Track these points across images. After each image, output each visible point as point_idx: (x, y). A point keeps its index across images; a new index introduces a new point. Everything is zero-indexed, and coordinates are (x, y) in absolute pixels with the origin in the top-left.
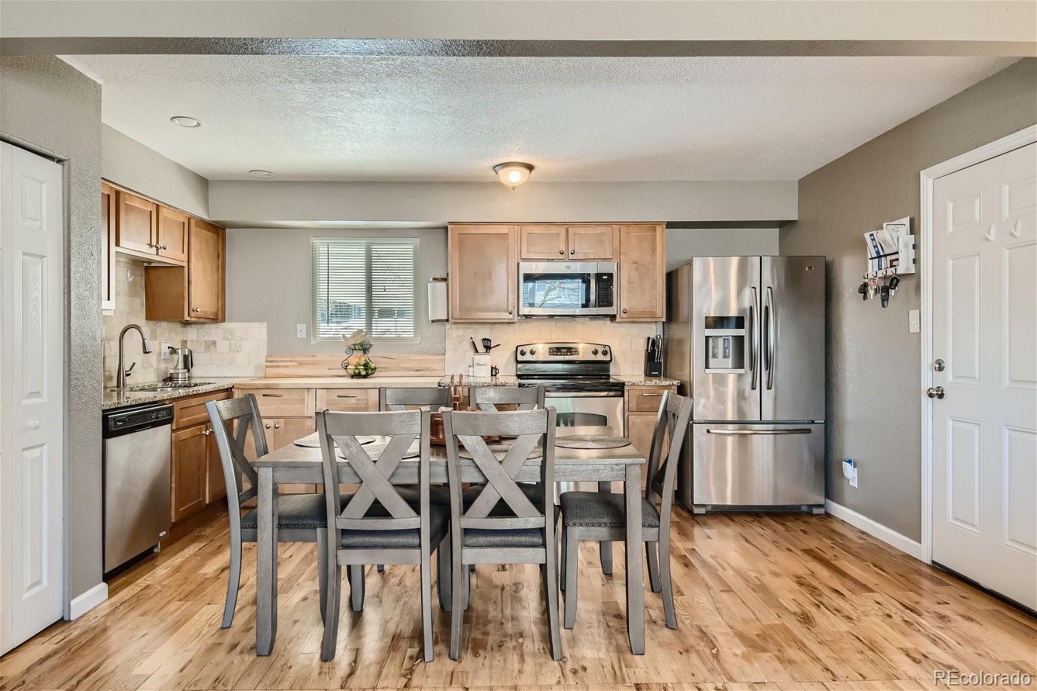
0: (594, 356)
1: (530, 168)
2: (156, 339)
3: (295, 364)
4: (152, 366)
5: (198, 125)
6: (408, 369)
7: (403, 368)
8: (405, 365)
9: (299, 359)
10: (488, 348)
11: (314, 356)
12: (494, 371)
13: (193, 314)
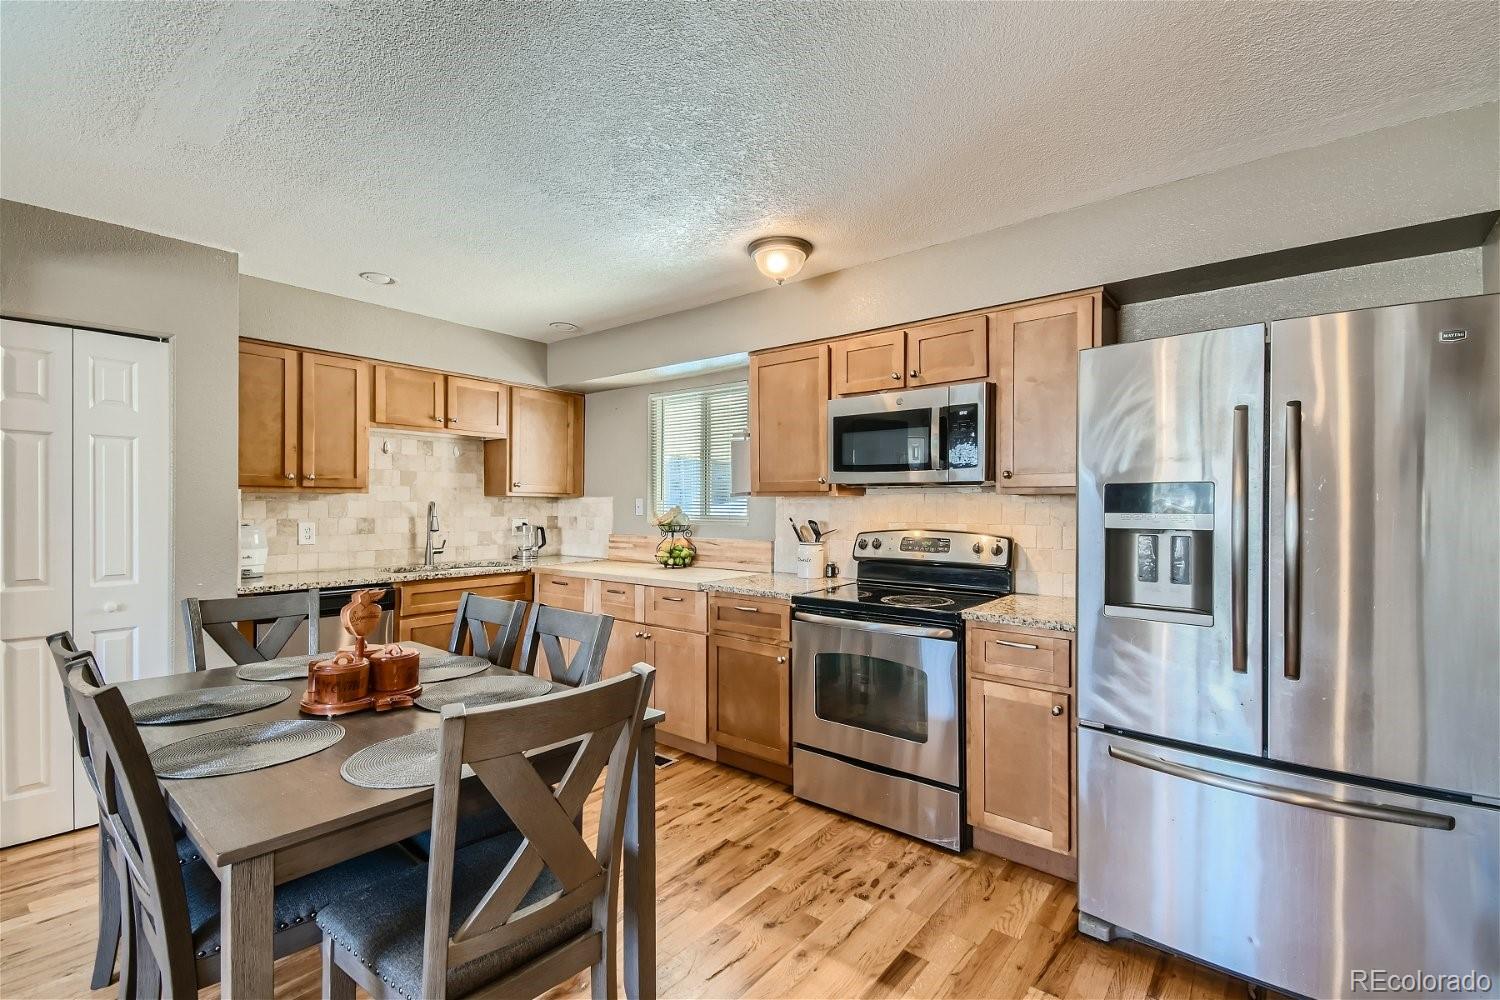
0: (975, 555)
1: (806, 246)
2: (503, 515)
3: (631, 545)
4: (495, 543)
5: (392, 282)
6: (731, 560)
7: (727, 558)
8: (728, 554)
9: (635, 540)
10: (818, 534)
11: (646, 538)
12: (832, 571)
13: (514, 489)
